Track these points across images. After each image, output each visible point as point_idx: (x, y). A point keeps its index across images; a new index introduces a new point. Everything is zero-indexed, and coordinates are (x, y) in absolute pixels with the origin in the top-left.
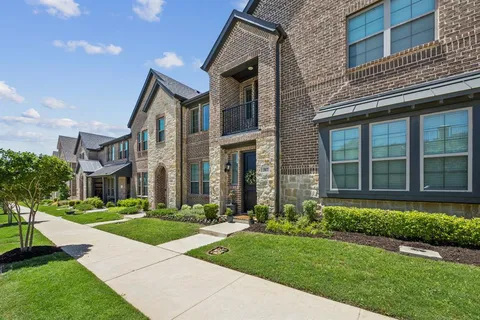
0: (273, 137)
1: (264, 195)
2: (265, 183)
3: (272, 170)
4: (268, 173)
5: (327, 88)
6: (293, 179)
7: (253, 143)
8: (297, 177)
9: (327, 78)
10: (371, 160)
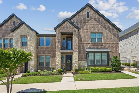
0: (77, 53)
1: (75, 66)
2: (75, 63)
3: (77, 60)
4: (76, 61)
5: (87, 45)
6: (80, 62)
7: (72, 53)
8: (81, 62)
9: (87, 43)
10: (96, 59)
